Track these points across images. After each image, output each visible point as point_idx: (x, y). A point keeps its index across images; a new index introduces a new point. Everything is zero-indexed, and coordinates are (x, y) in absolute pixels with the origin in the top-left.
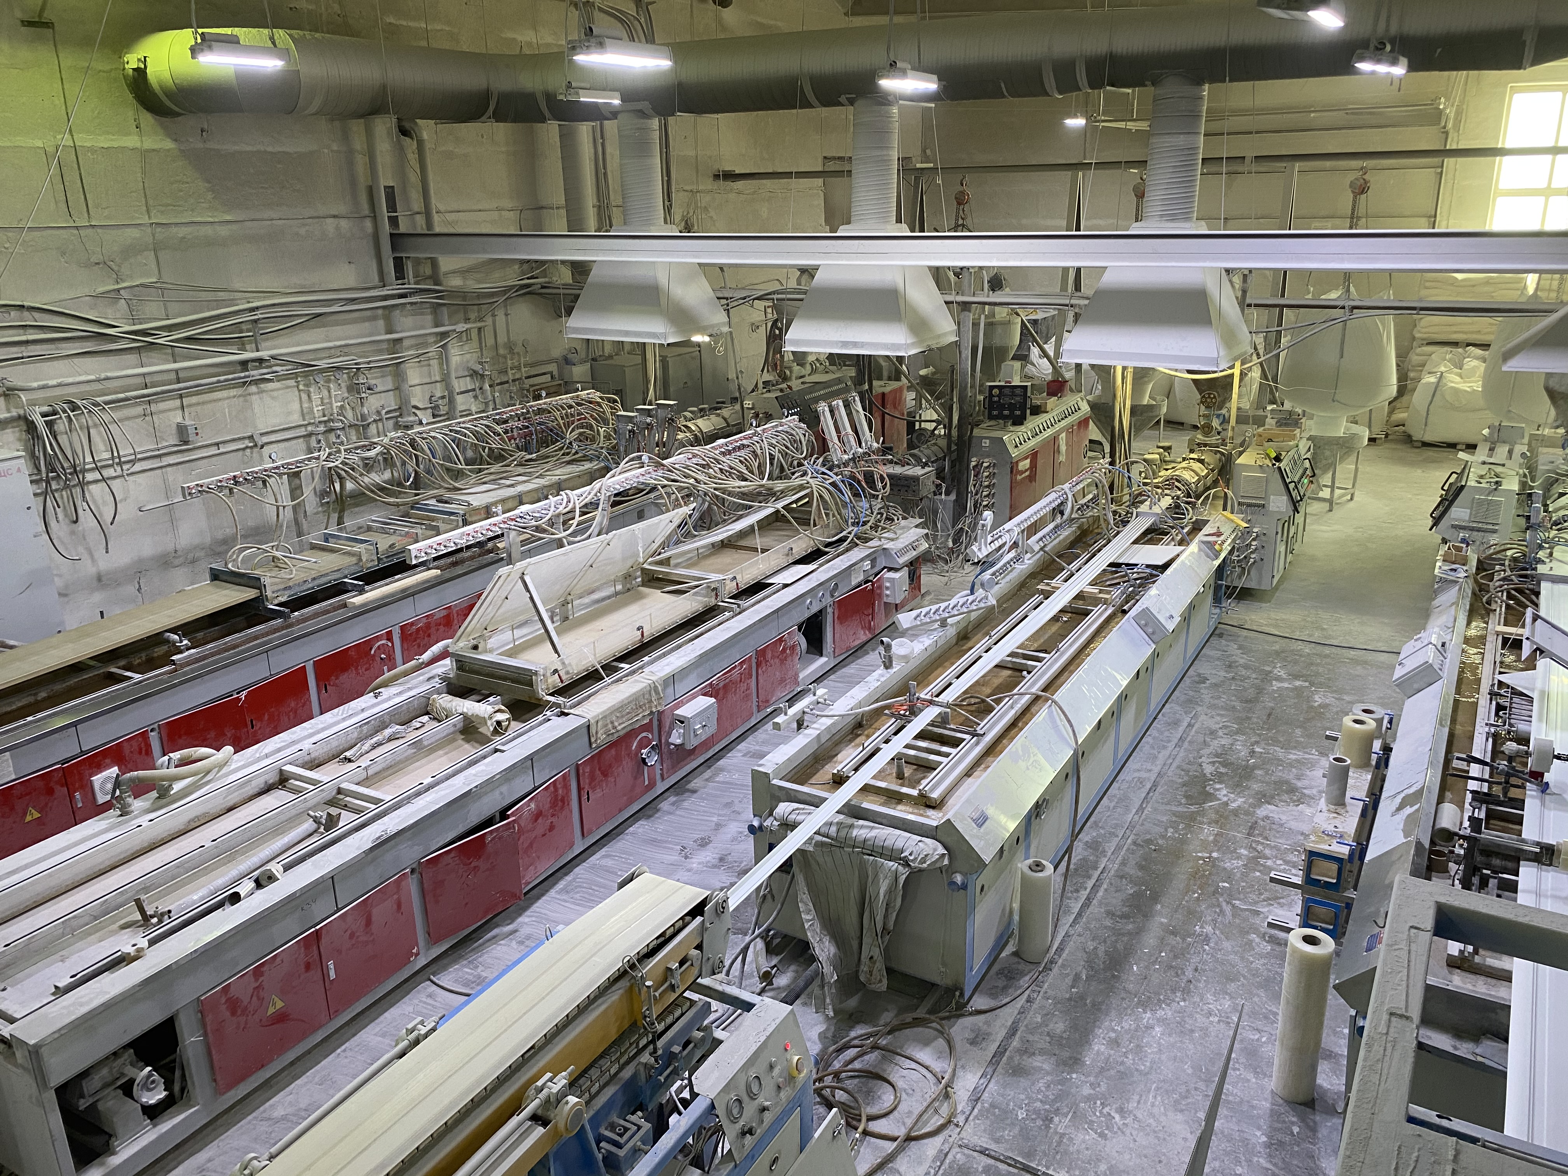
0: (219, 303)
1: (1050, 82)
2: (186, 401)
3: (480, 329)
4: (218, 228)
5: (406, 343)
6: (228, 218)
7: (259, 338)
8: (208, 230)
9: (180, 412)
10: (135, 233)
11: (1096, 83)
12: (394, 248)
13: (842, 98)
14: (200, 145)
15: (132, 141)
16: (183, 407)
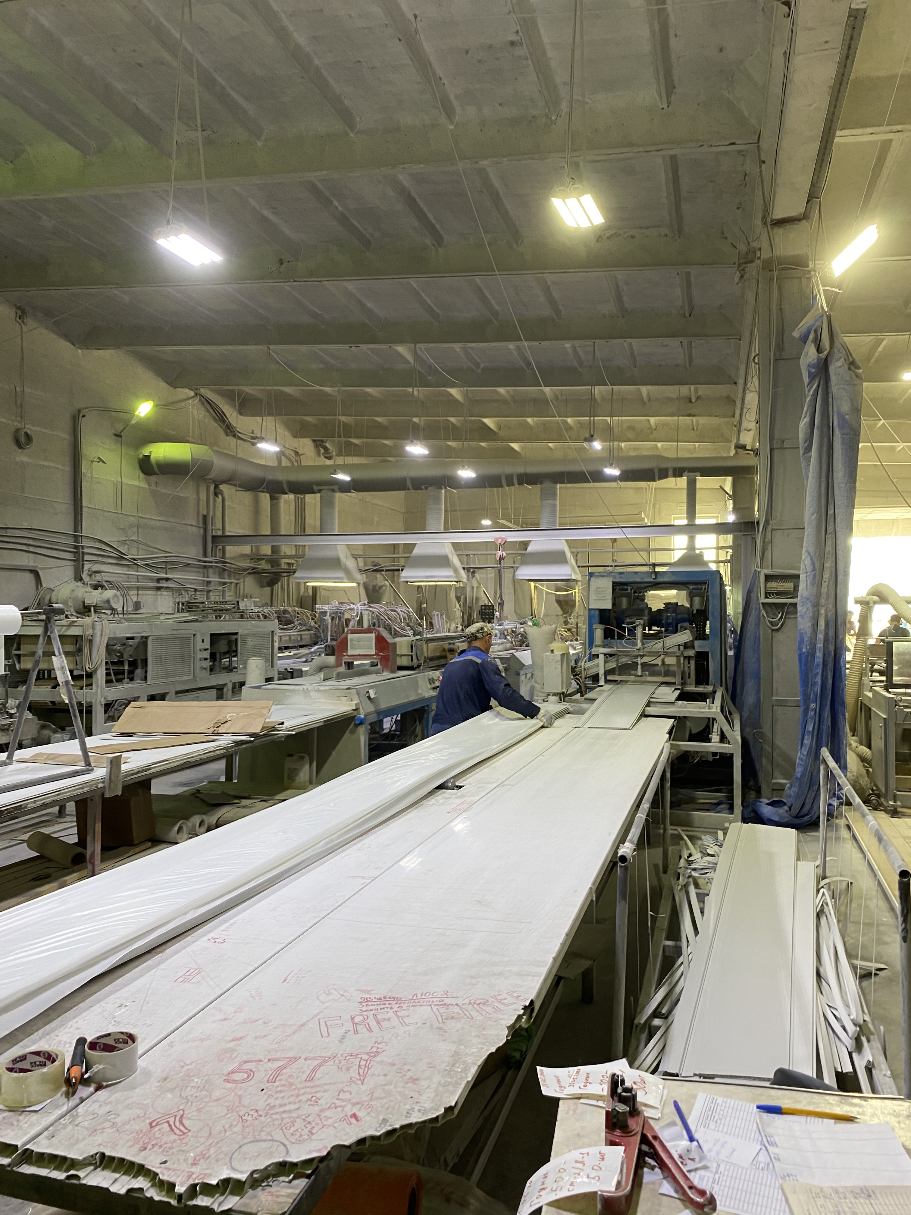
0: (153, 553)
1: (504, 483)
2: (140, 592)
3: (237, 584)
4: (157, 522)
5: (212, 584)
6: (160, 519)
7: (168, 570)
8: (153, 522)
9: (136, 597)
10: (132, 519)
11: (520, 483)
12: (213, 543)
13: (423, 487)
14: (155, 488)
15: (136, 483)
16: (138, 595)
